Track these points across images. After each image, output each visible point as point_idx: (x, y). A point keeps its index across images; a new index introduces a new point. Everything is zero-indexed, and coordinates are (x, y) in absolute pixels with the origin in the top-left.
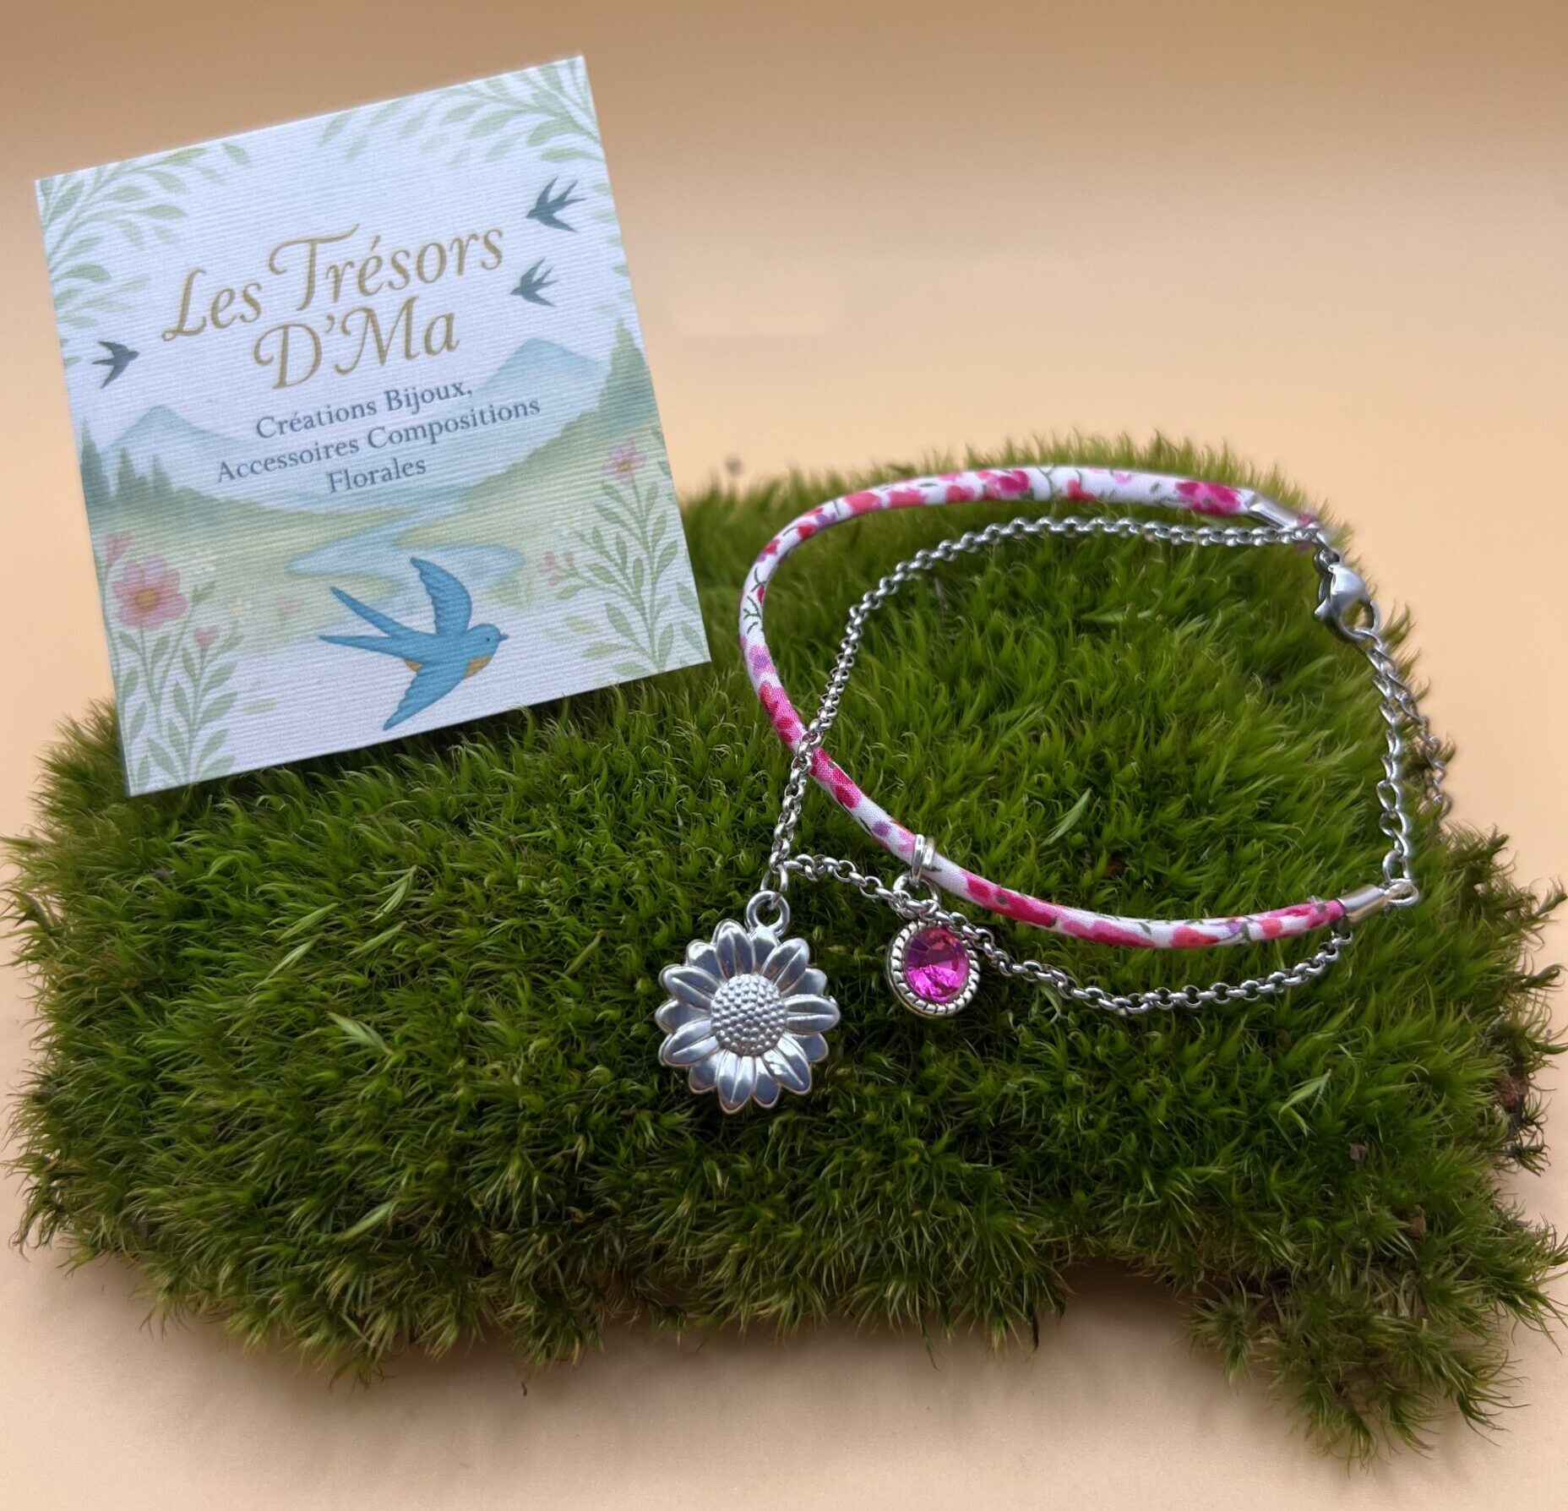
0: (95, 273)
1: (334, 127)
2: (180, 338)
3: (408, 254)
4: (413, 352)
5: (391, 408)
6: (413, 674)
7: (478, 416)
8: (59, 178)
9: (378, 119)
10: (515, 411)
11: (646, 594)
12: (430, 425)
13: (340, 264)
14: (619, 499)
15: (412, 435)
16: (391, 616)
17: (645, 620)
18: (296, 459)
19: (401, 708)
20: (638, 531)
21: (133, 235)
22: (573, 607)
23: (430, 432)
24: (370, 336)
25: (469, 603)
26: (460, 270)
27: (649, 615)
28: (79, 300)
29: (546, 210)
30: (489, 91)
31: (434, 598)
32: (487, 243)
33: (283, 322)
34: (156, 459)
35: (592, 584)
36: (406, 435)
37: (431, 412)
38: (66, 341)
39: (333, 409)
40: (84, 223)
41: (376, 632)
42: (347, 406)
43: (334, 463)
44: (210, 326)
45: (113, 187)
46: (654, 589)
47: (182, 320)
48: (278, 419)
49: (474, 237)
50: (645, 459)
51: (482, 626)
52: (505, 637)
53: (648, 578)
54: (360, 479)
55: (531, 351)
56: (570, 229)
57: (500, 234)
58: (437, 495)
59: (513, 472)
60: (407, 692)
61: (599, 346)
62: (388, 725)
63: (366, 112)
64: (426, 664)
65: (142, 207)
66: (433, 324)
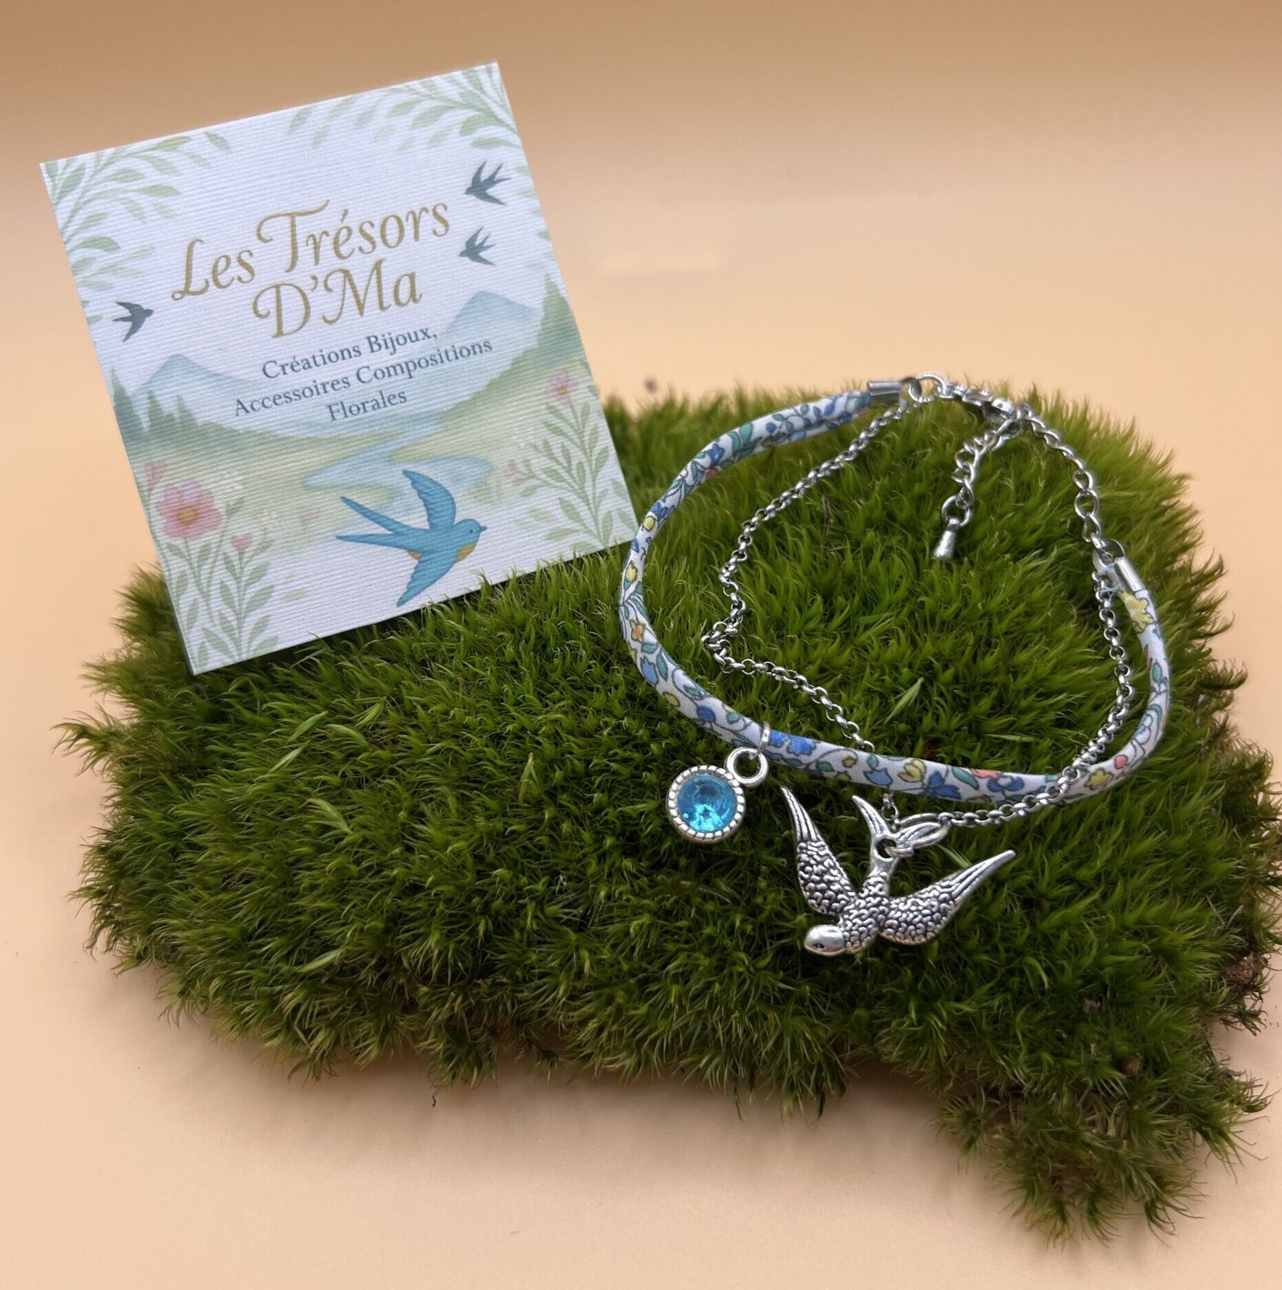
0: (107, 244)
1: (299, 120)
2: (187, 297)
3: (372, 225)
4: (385, 305)
5: (373, 351)
6: (416, 562)
7: (443, 355)
8: (62, 162)
9: (335, 113)
10: (472, 350)
11: (589, 490)
12: (407, 364)
13: (317, 234)
14: (561, 416)
15: (392, 372)
16: (393, 517)
17: (590, 509)
18: (299, 395)
19: (409, 589)
20: (577, 441)
21: (136, 211)
22: (536, 501)
23: (407, 368)
24: (349, 292)
25: (453, 503)
26: (417, 237)
27: (593, 505)
28: (94, 268)
29: (480, 187)
30: (423, 90)
31: (425, 501)
32: (435, 214)
33: (274, 282)
34: (179, 399)
35: (547, 484)
36: (388, 372)
37: (405, 353)
38: (87, 302)
39: (325, 353)
40: (89, 201)
41: (382, 530)
42: (337, 350)
43: (331, 397)
44: (212, 286)
45: (110, 171)
46: (594, 485)
47: (188, 283)
48: (279, 363)
49: (425, 210)
50: (577, 384)
51: (465, 521)
52: (484, 529)
53: (588, 476)
54: (354, 409)
55: (480, 302)
56: (501, 203)
57: (445, 208)
58: (417, 419)
59: (476, 399)
60: (412, 576)
61: (533, 297)
62: (401, 603)
63: (326, 105)
64: (424, 553)
65: (141, 187)
66: (398, 282)
